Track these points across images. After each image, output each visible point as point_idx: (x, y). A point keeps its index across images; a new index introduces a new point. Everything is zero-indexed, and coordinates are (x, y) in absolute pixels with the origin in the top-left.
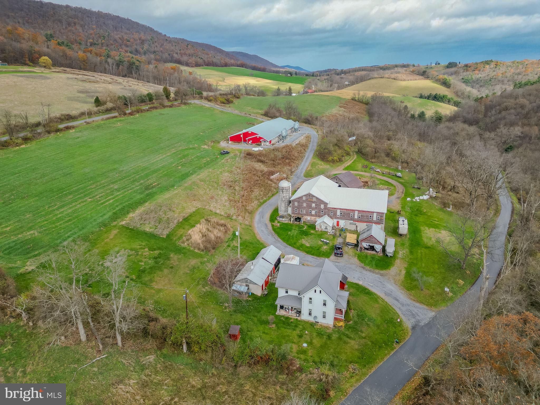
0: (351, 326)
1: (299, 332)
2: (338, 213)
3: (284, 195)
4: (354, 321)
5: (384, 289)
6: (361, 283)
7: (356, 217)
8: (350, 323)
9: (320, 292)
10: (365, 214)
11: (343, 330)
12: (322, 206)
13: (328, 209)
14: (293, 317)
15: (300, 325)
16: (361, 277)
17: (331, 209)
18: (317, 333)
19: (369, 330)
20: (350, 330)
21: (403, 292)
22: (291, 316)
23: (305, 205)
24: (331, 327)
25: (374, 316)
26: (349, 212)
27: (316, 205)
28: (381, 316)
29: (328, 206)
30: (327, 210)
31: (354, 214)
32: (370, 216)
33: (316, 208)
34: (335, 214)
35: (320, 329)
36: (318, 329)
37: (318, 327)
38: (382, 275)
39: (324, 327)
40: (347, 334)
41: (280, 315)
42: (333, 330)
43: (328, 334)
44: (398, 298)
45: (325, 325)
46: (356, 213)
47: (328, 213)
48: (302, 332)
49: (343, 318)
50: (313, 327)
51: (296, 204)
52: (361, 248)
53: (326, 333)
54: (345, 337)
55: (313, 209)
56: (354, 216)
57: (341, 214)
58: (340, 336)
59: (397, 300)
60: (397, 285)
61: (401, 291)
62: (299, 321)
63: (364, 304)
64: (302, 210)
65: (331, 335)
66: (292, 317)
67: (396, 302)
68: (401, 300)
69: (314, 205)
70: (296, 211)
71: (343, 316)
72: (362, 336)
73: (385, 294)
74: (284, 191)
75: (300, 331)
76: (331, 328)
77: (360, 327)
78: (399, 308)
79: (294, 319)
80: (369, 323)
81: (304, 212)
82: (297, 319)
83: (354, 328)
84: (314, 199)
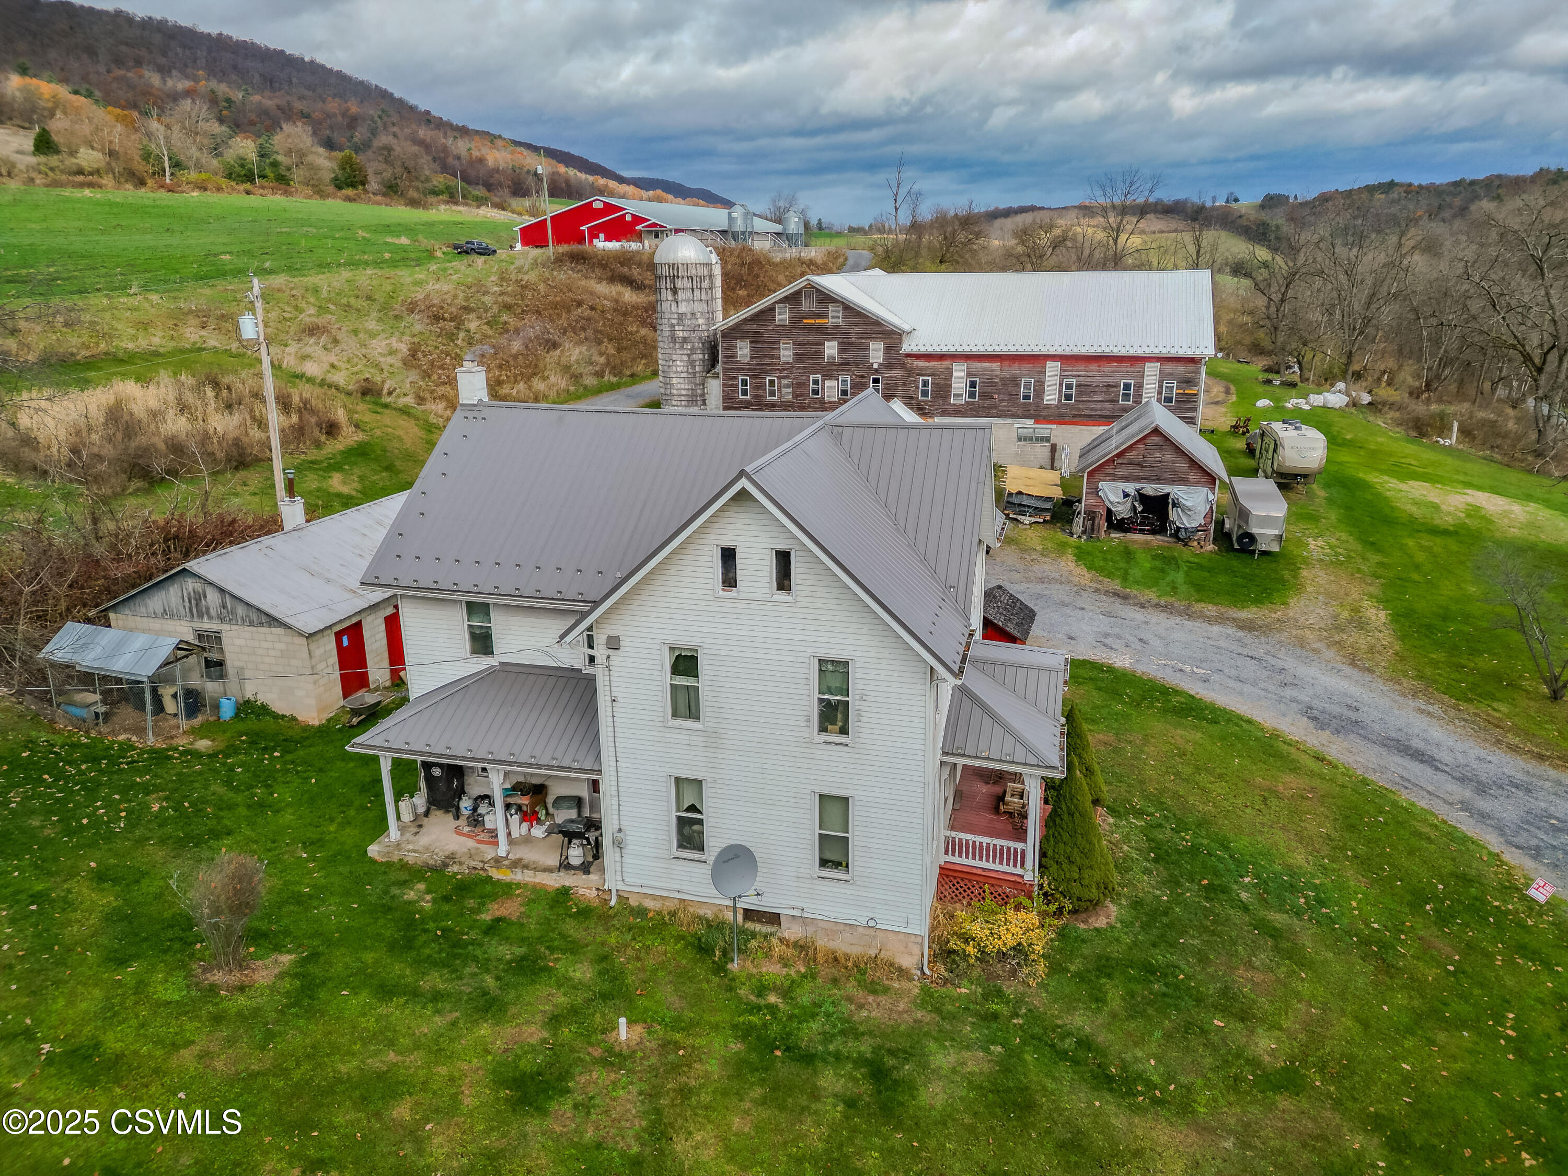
0: (1115, 951)
1: (534, 1033)
2: (959, 385)
3: (683, 308)
4: (1136, 904)
5: (1289, 692)
6: (1122, 661)
7: (1051, 397)
8: (1100, 922)
9: (784, 580)
10: (1096, 375)
11: (1040, 1001)
12: (876, 352)
13: (903, 366)
14: (526, 877)
15: (574, 948)
16: (1118, 637)
17: (921, 363)
18: (745, 1033)
19: (1305, 989)
20: (1115, 996)
21: (1435, 709)
22: (517, 864)
23: (786, 351)
24: (908, 961)
25: (1300, 859)
26: (1014, 369)
27: (843, 348)
28: (1364, 863)
29: (908, 346)
30: (898, 373)
31: (1040, 383)
32: (1127, 387)
33: (843, 366)
34: (943, 388)
35: (787, 993)
36: (761, 990)
37: (772, 970)
38: (1248, 626)
39: (825, 972)
40: (1085, 1043)
41: (403, 866)
42: (927, 999)
43: (865, 1047)
44: (1416, 743)
45: (844, 945)
46: (1053, 370)
47: (906, 388)
48: (566, 1032)
49: (1030, 874)
50: (720, 969)
51: (743, 350)
52: (1091, 515)
53: (851, 1031)
54: (1065, 1071)
55: (830, 372)
56: (1040, 393)
57: (973, 384)
58: (1007, 1065)
59: (1418, 756)
60: (1370, 670)
61: (1421, 703)
62: (585, 913)
63: (1187, 771)
64: (772, 383)
65: (907, 1055)
66: (519, 876)
67: (1416, 770)
68: (1445, 756)
69: (831, 349)
70: (745, 393)
71: (1031, 846)
72: (1254, 1063)
73: (1314, 719)
74: (679, 284)
75: (555, 1021)
76: (902, 973)
77: (1203, 960)
78: (1466, 806)
79: (536, 894)
80: (1278, 918)
81: (787, 394)
82: (564, 893)
83: (1150, 970)
84: (835, 317)
